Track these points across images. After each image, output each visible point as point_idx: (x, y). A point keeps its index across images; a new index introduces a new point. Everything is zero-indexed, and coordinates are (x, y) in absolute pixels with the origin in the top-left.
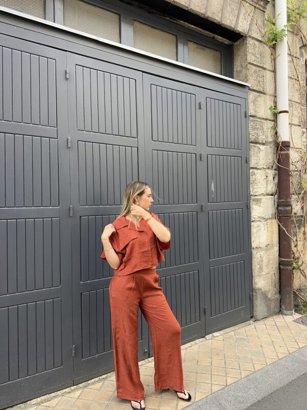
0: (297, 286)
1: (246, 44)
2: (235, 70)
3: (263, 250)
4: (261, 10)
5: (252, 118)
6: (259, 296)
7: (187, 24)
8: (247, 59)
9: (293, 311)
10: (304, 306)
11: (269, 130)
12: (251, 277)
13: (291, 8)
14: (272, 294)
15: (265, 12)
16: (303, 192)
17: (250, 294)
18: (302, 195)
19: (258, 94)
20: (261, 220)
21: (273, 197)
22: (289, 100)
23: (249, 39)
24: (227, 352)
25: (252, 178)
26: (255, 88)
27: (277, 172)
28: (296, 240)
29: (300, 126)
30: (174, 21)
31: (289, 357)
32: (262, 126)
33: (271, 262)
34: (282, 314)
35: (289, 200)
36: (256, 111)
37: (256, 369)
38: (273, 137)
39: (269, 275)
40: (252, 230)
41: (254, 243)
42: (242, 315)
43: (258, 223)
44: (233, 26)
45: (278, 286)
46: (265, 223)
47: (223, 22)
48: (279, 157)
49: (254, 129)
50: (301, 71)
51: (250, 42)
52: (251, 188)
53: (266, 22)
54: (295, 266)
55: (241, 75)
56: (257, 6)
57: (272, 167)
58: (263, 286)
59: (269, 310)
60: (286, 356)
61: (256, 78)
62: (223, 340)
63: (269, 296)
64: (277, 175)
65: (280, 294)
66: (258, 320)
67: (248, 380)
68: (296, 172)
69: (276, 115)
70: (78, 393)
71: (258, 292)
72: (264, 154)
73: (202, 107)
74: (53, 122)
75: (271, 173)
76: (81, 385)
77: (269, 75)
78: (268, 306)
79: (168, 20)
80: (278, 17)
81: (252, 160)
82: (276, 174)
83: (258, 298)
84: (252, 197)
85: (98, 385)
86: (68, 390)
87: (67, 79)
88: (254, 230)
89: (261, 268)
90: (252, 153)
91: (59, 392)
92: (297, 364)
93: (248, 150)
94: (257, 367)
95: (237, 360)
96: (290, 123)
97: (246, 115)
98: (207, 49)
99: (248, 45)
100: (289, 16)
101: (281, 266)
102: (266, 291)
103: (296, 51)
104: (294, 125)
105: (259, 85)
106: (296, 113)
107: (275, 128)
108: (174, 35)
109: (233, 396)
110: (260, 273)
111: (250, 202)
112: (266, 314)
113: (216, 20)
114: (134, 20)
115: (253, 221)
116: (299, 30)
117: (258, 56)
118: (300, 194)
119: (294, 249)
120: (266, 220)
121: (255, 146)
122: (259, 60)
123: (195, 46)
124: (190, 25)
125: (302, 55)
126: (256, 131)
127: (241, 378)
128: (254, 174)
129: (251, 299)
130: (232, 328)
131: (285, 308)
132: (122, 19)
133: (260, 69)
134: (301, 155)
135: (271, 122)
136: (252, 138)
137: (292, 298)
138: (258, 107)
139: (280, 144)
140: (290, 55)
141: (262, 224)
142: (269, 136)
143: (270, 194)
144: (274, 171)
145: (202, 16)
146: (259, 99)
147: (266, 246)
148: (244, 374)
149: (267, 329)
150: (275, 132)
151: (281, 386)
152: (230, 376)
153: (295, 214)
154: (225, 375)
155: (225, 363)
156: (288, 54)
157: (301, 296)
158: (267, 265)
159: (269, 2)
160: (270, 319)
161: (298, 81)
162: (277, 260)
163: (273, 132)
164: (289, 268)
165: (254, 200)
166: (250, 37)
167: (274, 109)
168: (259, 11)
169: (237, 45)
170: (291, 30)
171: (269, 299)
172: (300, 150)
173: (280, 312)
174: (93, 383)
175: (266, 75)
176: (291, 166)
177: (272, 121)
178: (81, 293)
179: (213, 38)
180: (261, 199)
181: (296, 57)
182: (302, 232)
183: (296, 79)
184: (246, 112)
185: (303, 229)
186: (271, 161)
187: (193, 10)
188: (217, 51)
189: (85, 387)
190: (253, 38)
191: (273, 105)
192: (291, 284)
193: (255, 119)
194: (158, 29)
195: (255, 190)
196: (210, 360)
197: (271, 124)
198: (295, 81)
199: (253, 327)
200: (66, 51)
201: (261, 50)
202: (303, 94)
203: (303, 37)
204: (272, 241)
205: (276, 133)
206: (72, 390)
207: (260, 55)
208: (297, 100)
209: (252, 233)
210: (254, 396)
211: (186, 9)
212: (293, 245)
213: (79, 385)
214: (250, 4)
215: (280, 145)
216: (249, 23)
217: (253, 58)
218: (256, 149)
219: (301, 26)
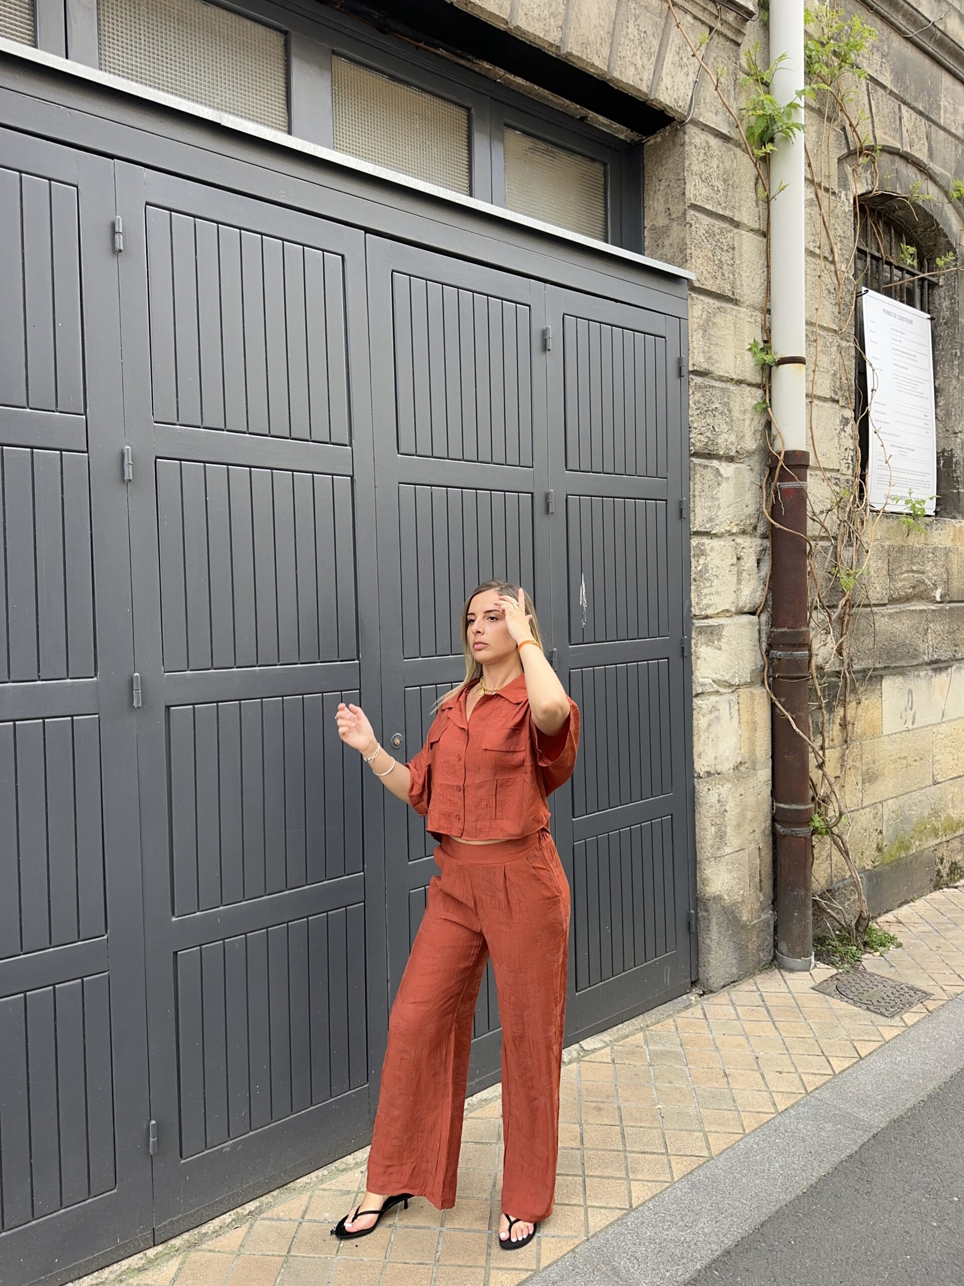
0: (823, 881)
1: (683, 145)
2: (647, 223)
3: (728, 781)
4: (728, 39)
5: (698, 380)
6: (714, 921)
7: (501, 72)
8: (684, 194)
9: (813, 958)
10: (841, 939)
11: (748, 416)
12: (692, 864)
13: (816, 36)
14: (750, 911)
15: (738, 45)
16: (842, 602)
17: (689, 914)
18: (839, 610)
19: (717, 303)
20: (722, 690)
21: (754, 618)
22: (808, 323)
23: (691, 130)
24: (626, 1100)
25: (696, 566)
26: (709, 286)
27: (767, 543)
28: (822, 748)
29: (838, 402)
30: (463, 62)
31: (805, 1104)
32: (726, 404)
33: (749, 815)
34: (781, 967)
35: (804, 629)
36: (710, 358)
37: (715, 1151)
38: (758, 436)
39: (744, 855)
40: (695, 723)
41: (702, 761)
42: (667, 980)
43: (713, 699)
44: (644, 89)
45: (768, 884)
46: (733, 697)
47: (616, 75)
48: (776, 498)
49: (703, 413)
50: (840, 232)
51: (695, 138)
52: (693, 595)
53: (742, 76)
54: (817, 824)
55: (667, 243)
56: (718, 26)
57: (755, 528)
58: (726, 887)
59: (742, 960)
60: (797, 1103)
61: (710, 255)
62: (613, 1061)
63: (744, 919)
64: (769, 552)
65: (774, 910)
66: (711, 992)
67: (693, 1185)
68: (821, 543)
69: (767, 370)
70: (170, 1268)
71: (713, 907)
72: (732, 490)
73: (550, 345)
74: (71, 396)
75: (751, 546)
76: (177, 1242)
77: (749, 244)
78: (740, 948)
79: (442, 57)
80: (781, 64)
81: (698, 510)
82: (764, 550)
83: (714, 927)
84: (697, 623)
85: (234, 1237)
86: (135, 1261)
87: (116, 252)
88: (700, 721)
89: (721, 836)
90: (698, 487)
91: (107, 1270)
92: (829, 1126)
93: (686, 477)
94: (718, 1143)
95: (656, 1124)
96: (810, 392)
97: (680, 369)
98: (563, 155)
99: (687, 148)
100: (809, 62)
101: (778, 827)
102: (735, 904)
103: (828, 170)
104: (819, 398)
105: (719, 275)
106: (824, 361)
107: (765, 408)
108: (461, 106)
109: (652, 1240)
110: (718, 849)
111: (690, 638)
112: (734, 970)
113: (593, 65)
114: (334, 52)
115: (697, 695)
116: (838, 105)
117: (719, 184)
118: (835, 606)
119: (815, 774)
120: (735, 688)
121: (706, 467)
122: (720, 197)
123: (527, 142)
124: (511, 77)
125: (844, 183)
126: (710, 421)
127: (672, 1183)
128: (703, 553)
129: (693, 930)
130: (638, 1022)
131: (789, 950)
132: (294, 48)
133: (723, 225)
134: (837, 489)
135: (754, 390)
136: (698, 441)
137: (810, 919)
138: (717, 345)
139: (781, 458)
140: (810, 181)
141: (723, 702)
142: (748, 434)
143: (746, 610)
144: (759, 541)
145: (552, 52)
146: (718, 320)
147: (736, 768)
148: (680, 1168)
149: (739, 1018)
150: (763, 421)
151: (789, 1198)
152: (639, 1177)
153: (820, 668)
154: (623, 1174)
155: (623, 1137)
156: (806, 179)
157: (833, 909)
158: (738, 826)
159: (751, 14)
160: (746, 986)
161: (833, 262)
162: (766, 807)
163: (758, 423)
164: (802, 831)
165: (702, 630)
166: (695, 122)
167: (762, 350)
168: (722, 40)
169: (656, 147)
170: (815, 105)
171: (744, 927)
172: (834, 474)
173: (775, 962)
174: (217, 1233)
175: (741, 246)
176: (809, 522)
177: (758, 386)
178: (175, 953)
179: (583, 119)
180: (720, 627)
181: (827, 190)
182: (838, 721)
183: (825, 258)
184: (680, 360)
185: (840, 712)
186: (751, 509)
187: (525, 33)
188: (593, 160)
189: (192, 1246)
190: (705, 128)
191: (759, 340)
192: (805, 879)
193: (707, 381)
194: (409, 84)
195: (705, 602)
196: (577, 1128)
197: (753, 397)
198: (822, 263)
199: (700, 1014)
200: (112, 157)
201: (727, 164)
202: (847, 305)
203: (848, 128)
204: (752, 753)
205: (769, 424)
206: (150, 1261)
207: (725, 181)
208: (827, 322)
209: (695, 732)
210: (713, 1238)
211: (502, 26)
212: (813, 762)
213: (173, 1242)
214: (695, 18)
215: (781, 463)
216: (692, 78)
217: (705, 191)
218: (709, 475)
219: (843, 91)
